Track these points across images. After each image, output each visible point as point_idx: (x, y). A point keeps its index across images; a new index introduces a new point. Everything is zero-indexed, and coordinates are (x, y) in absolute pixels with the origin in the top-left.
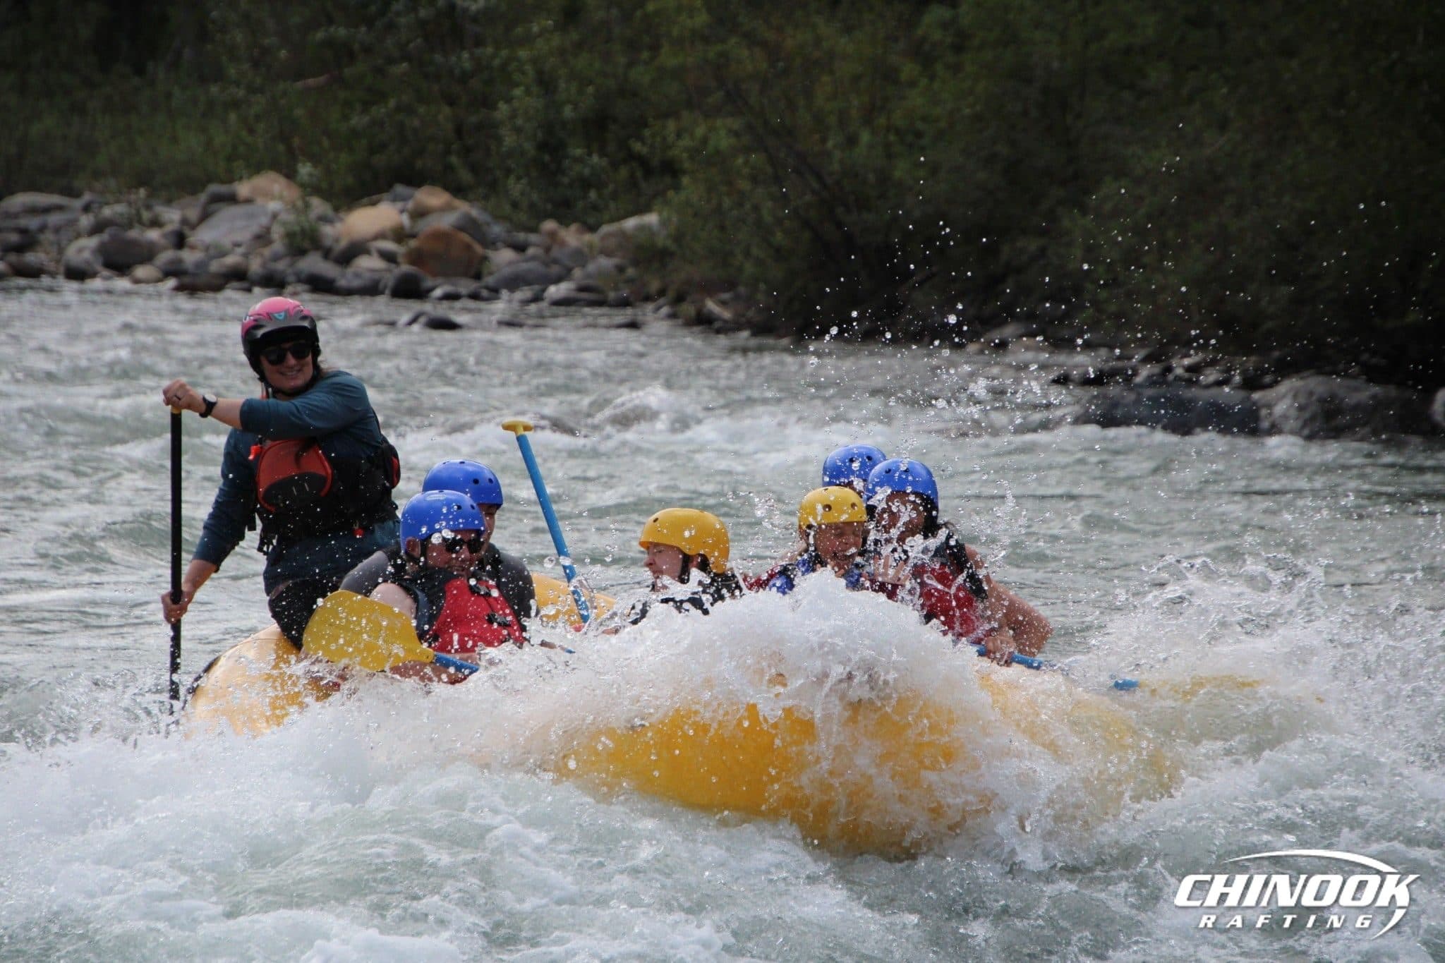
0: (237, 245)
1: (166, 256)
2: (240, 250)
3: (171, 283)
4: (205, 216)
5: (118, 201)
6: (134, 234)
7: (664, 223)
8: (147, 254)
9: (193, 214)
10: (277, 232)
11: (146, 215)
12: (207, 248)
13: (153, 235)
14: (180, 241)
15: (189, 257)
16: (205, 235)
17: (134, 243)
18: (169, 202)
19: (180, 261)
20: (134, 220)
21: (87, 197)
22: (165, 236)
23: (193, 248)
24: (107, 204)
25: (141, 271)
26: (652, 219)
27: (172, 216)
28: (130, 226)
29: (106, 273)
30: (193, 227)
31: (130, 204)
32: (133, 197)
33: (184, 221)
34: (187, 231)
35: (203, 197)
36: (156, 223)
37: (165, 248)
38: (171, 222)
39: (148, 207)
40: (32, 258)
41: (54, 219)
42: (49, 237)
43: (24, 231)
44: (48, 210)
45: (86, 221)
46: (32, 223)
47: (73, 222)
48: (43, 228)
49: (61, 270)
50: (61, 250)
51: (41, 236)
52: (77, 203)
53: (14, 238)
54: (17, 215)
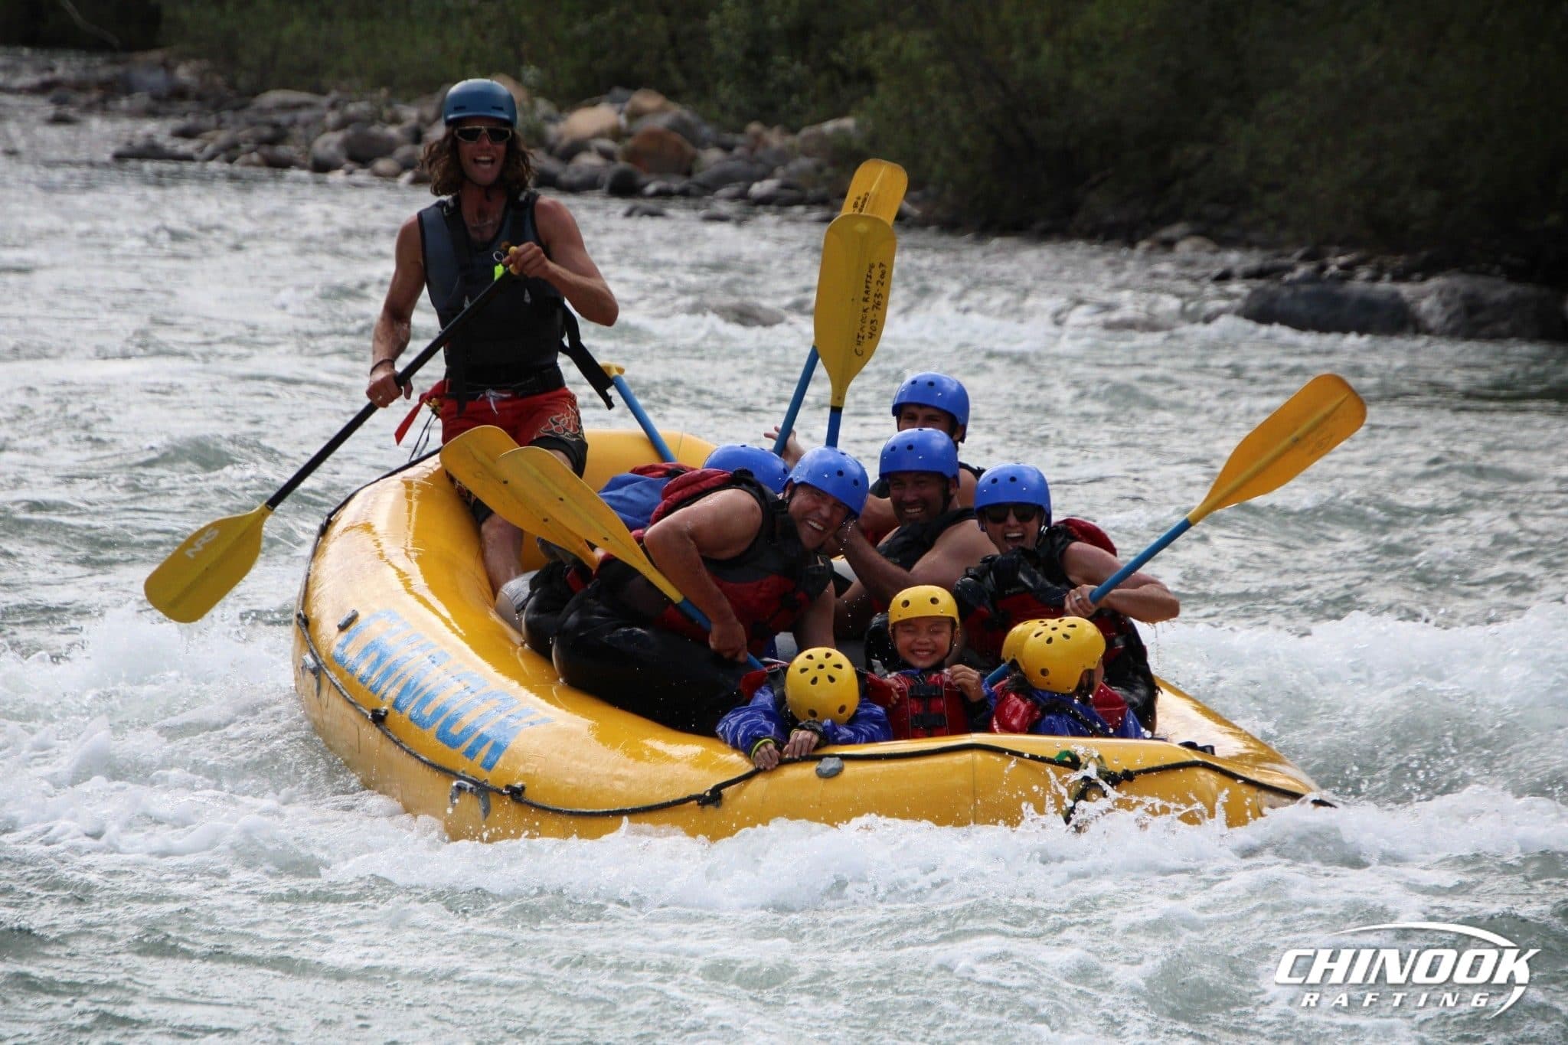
1: (403, 151)
3: (408, 176)
5: (361, 100)
6: (375, 130)
7: (858, 127)
8: (387, 149)
9: (430, 112)
11: (387, 113)
13: (393, 131)
14: (417, 136)
17: (376, 138)
18: (408, 101)
20: (376, 117)
21: (334, 95)
22: (403, 131)
24: (352, 102)
25: (382, 165)
26: (848, 123)
27: (411, 114)
28: (372, 122)
29: (349, 165)
30: (430, 124)
31: (372, 101)
32: (375, 96)
33: (422, 119)
34: (423, 126)
36: (396, 120)
37: (402, 144)
38: (410, 119)
39: (389, 105)
40: (283, 151)
41: (304, 115)
42: (298, 131)
43: (276, 126)
44: (298, 106)
45: (332, 117)
46: (284, 118)
47: (321, 118)
48: (293, 123)
49: (310, 163)
50: (309, 144)
51: (292, 131)
52: (325, 101)
53: (267, 132)
54: (269, 111)
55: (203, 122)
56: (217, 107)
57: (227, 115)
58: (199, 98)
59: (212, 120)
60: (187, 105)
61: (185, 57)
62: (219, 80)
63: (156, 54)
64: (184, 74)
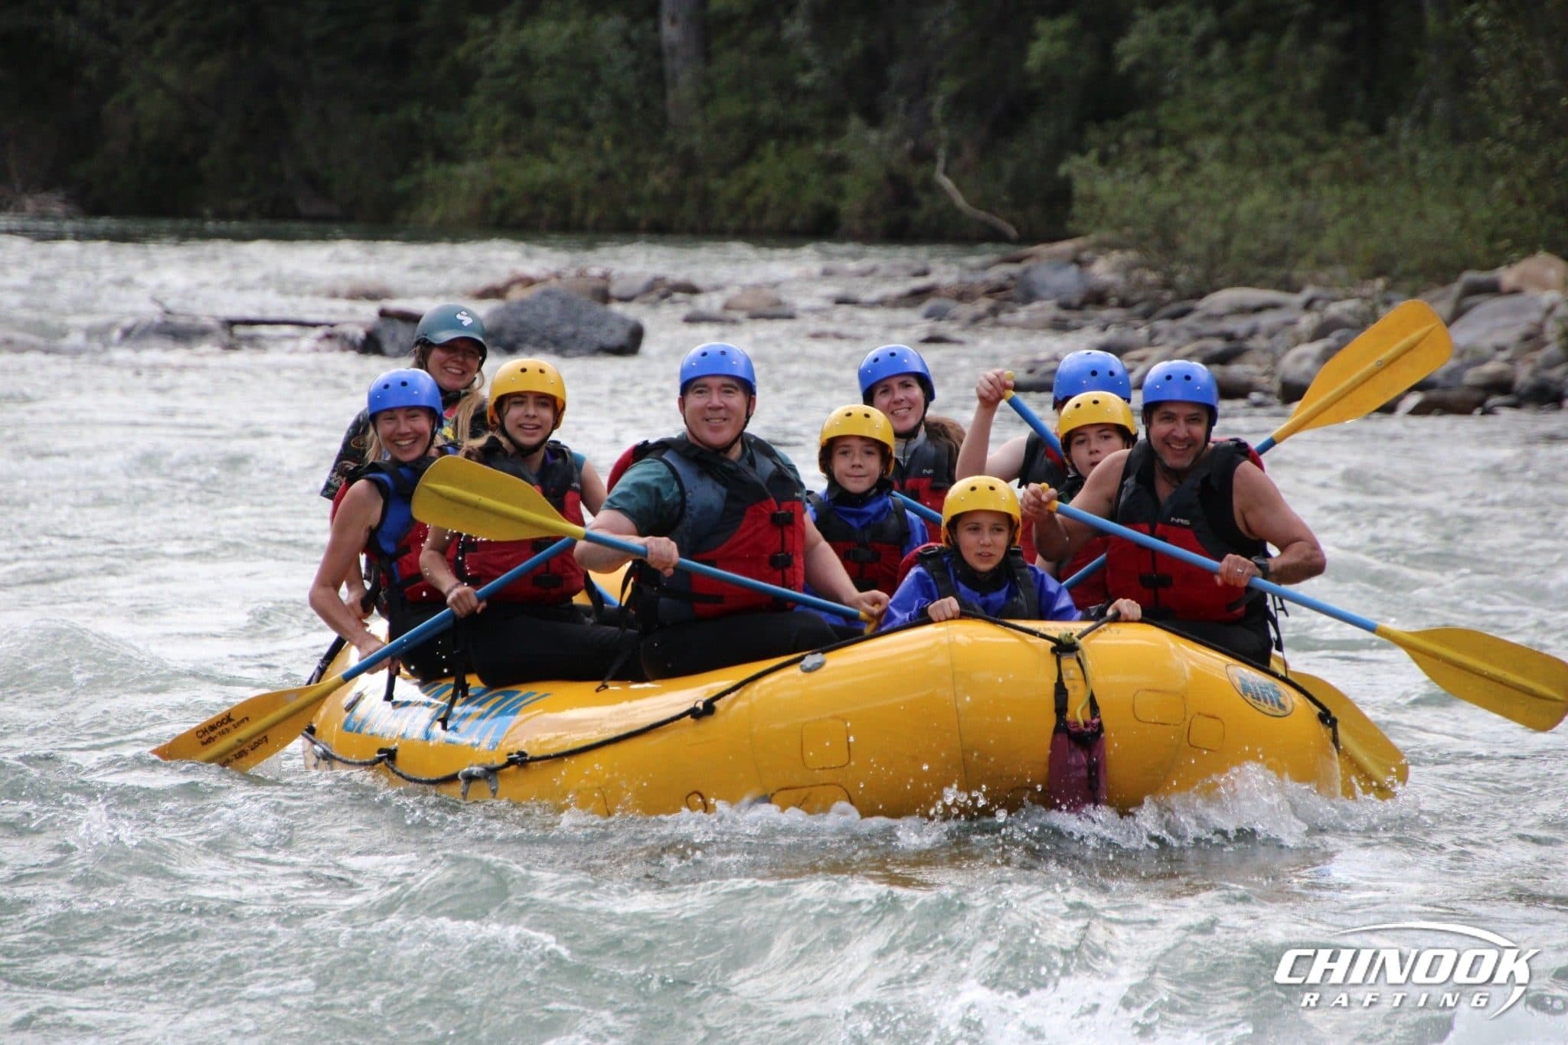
0: (1500, 348)
2: (1504, 355)
3: (1414, 399)
4: (1461, 311)
5: (1348, 296)
10: (1552, 331)
12: (1461, 353)
16: (1458, 336)
18: (1413, 294)
21: (1309, 292)
24: (1335, 300)
31: (1363, 299)
32: (1367, 291)
35: (1456, 288)
39: (1387, 302)
40: (1237, 371)
41: (1267, 320)
42: (1259, 342)
43: (1229, 337)
44: (1259, 309)
45: (1307, 322)
46: (1239, 325)
47: (1292, 323)
48: (1252, 333)
49: (1276, 387)
50: (1276, 361)
51: (1250, 344)
52: (1297, 299)
53: (1218, 346)
54: (1220, 317)
55: (1129, 336)
56: (1147, 316)
57: (1162, 325)
58: (1124, 304)
59: (1143, 332)
60: (1109, 314)
61: (1104, 247)
62: (1151, 277)
63: (1066, 246)
64: (1104, 270)
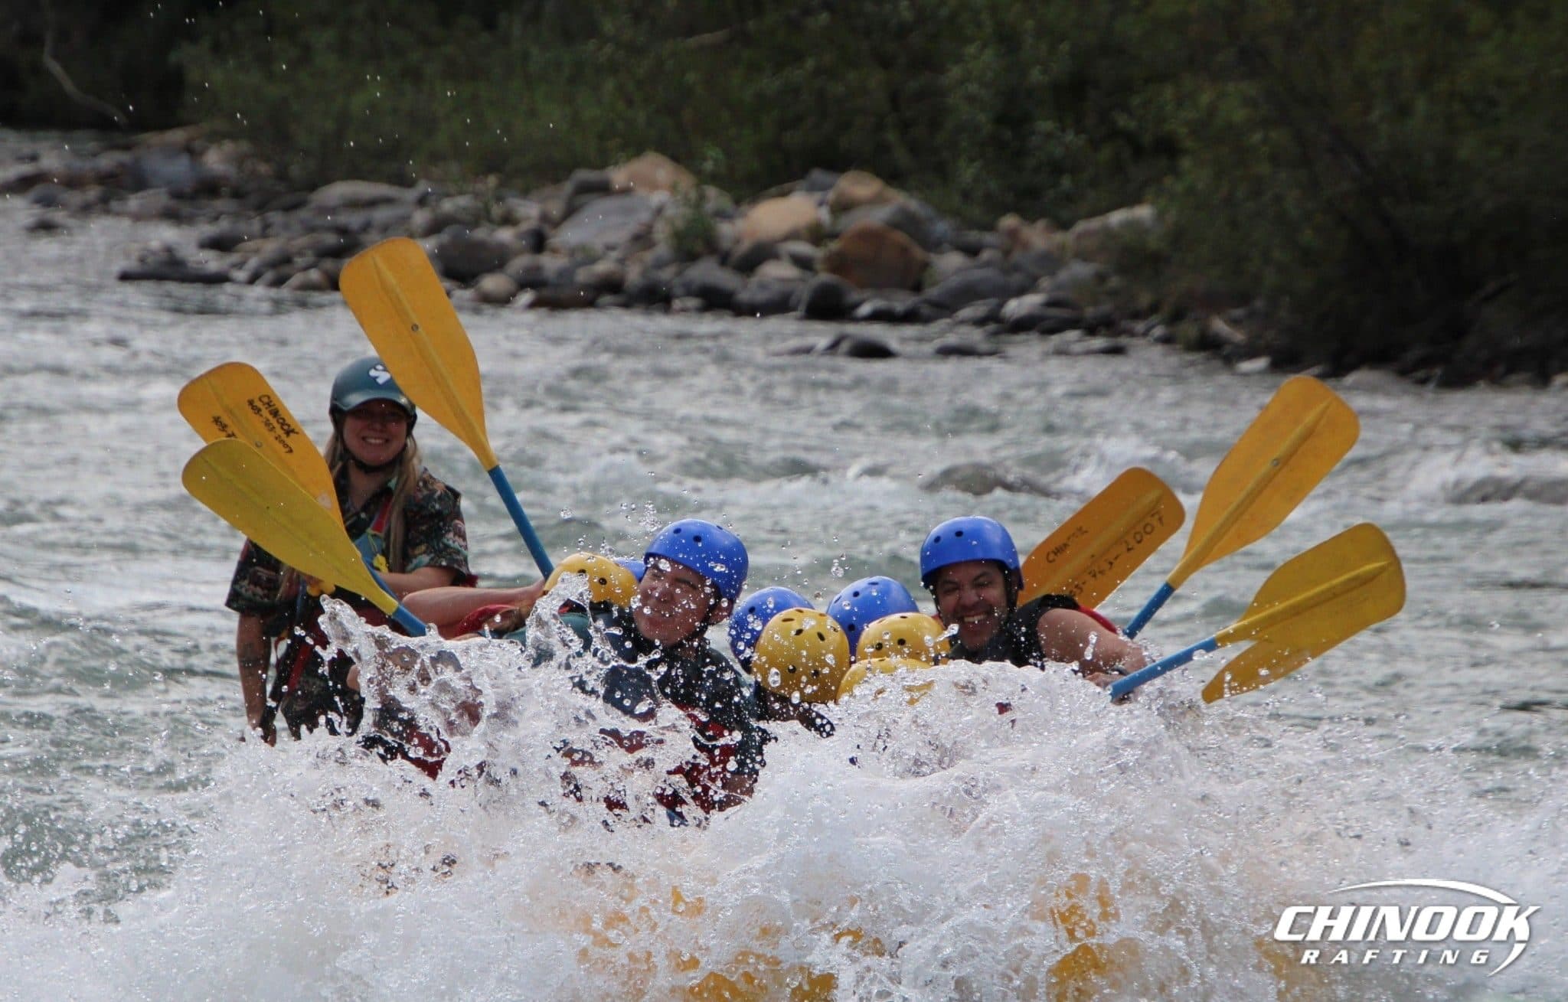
0: (610, 248)
1: (519, 263)
2: (614, 255)
3: (526, 297)
4: (571, 211)
5: (461, 193)
6: (481, 234)
7: (1157, 217)
8: (497, 259)
9: (555, 209)
10: (662, 233)
11: (497, 210)
12: (572, 252)
13: (505, 235)
14: (538, 242)
15: (551, 264)
16: (569, 235)
17: (481, 245)
18: (525, 193)
19: (538, 269)
20: (481, 217)
21: (424, 187)
22: (520, 236)
23: (555, 251)
24: (448, 195)
25: (491, 283)
26: (1143, 212)
27: (529, 211)
28: (475, 224)
30: (557, 224)
31: (477, 195)
32: (480, 187)
33: (544, 218)
34: (547, 229)
35: (568, 187)
36: (508, 220)
37: (520, 253)
38: (528, 218)
39: (499, 199)
41: (381, 215)
42: (371, 238)
43: (342, 231)
44: (372, 203)
45: (420, 218)
46: (353, 220)
47: (405, 219)
48: (366, 227)
51: (364, 237)
52: (411, 195)
53: (331, 239)
54: (332, 211)
55: (242, 227)
56: (261, 208)
57: (276, 217)
58: (237, 194)
59: (256, 225)
60: (221, 204)
61: (216, 137)
62: (263, 168)
63: (177, 136)
64: (216, 160)
